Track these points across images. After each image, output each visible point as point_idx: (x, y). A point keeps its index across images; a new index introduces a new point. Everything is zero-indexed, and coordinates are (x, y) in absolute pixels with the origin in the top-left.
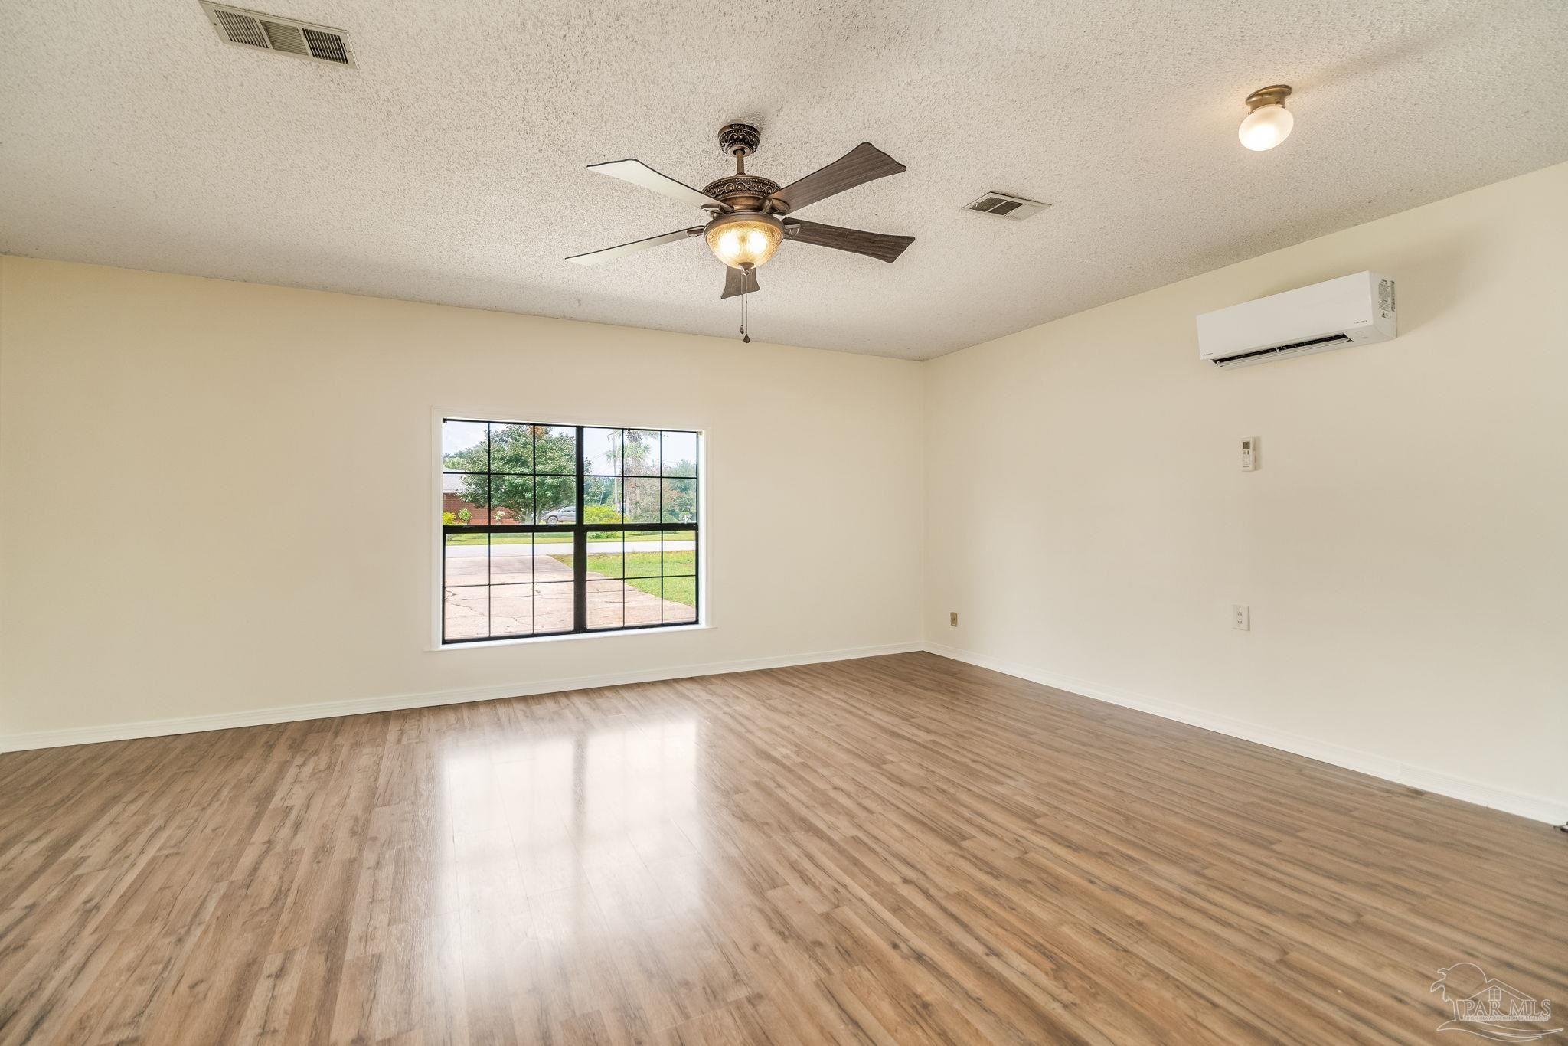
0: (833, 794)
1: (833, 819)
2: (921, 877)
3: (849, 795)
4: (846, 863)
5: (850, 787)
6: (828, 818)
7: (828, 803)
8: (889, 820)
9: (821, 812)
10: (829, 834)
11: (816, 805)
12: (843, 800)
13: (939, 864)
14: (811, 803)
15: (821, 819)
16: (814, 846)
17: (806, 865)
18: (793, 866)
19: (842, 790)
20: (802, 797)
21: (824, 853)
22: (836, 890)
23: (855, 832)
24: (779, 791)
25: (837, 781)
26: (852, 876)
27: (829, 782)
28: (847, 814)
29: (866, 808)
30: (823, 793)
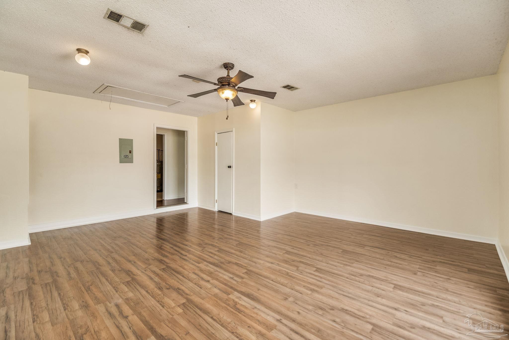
0: (209, 278)
1: (207, 268)
2: (182, 257)
3: (203, 279)
4: (201, 257)
5: (203, 283)
6: (209, 268)
7: (210, 274)
8: (188, 271)
9: (212, 270)
10: (207, 263)
11: (214, 272)
12: (205, 276)
13: (175, 260)
14: (217, 273)
15: (212, 268)
16: (211, 260)
17: (212, 255)
18: (215, 255)
19: (205, 280)
20: (221, 275)
21: (208, 258)
22: (203, 252)
23: (199, 265)
24: (232, 276)
25: (209, 286)
26: (199, 255)
27: (211, 284)
28: (202, 270)
29: (195, 274)
30: (213, 278)
